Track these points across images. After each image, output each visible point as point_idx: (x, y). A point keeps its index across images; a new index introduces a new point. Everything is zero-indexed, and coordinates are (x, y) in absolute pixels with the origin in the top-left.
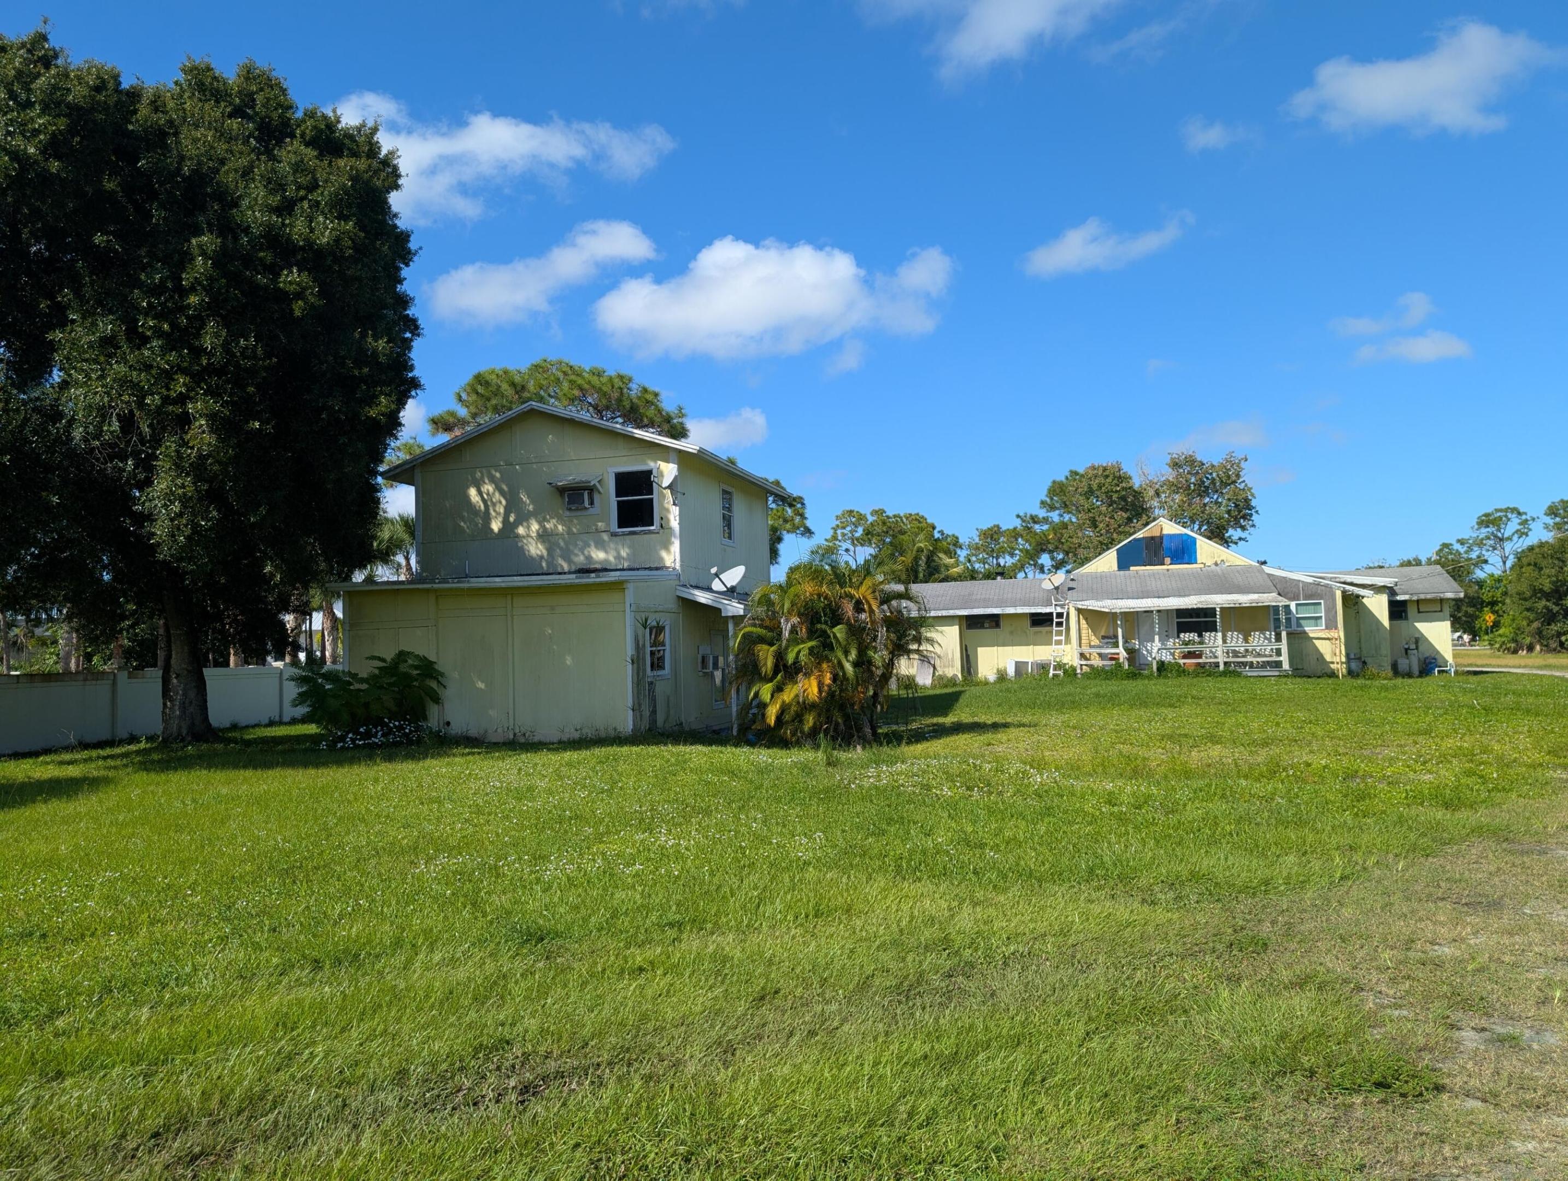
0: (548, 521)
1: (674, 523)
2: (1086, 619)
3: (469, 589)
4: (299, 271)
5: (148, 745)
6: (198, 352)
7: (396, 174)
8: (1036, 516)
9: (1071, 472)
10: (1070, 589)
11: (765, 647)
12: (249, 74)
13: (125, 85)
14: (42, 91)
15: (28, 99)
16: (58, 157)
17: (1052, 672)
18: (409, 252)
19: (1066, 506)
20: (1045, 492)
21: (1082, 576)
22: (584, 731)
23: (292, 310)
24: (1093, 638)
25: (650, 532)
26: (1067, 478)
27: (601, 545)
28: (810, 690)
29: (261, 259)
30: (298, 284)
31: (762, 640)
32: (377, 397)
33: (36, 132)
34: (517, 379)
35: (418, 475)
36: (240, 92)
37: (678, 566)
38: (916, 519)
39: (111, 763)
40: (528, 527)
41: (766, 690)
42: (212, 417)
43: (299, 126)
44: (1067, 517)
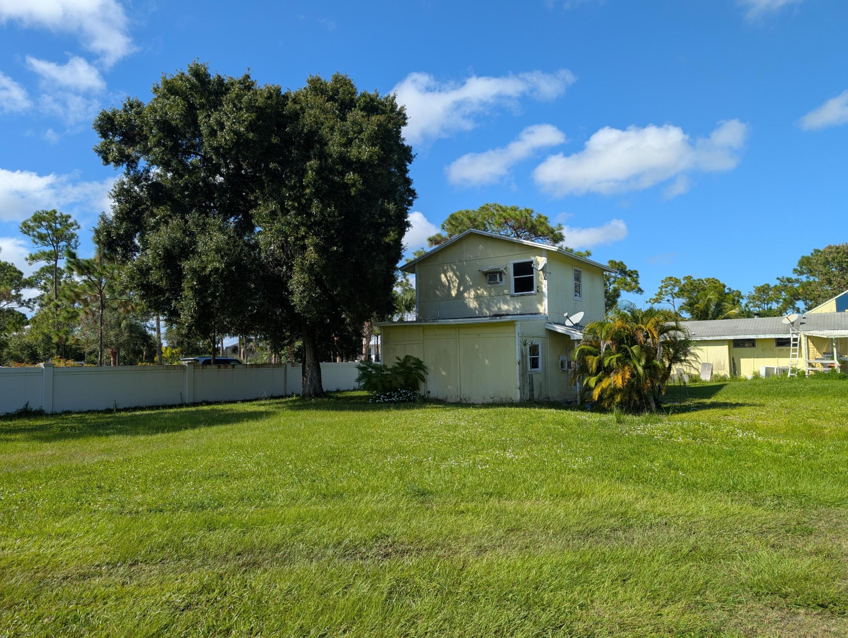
0: (479, 290)
1: (545, 290)
2: (813, 342)
3: (438, 325)
4: (354, 174)
5: (297, 398)
6: (310, 215)
7: (405, 118)
8: (790, 278)
9: (815, 250)
10: (802, 323)
11: (592, 357)
12: (336, 79)
13: (283, 93)
14: (246, 103)
15: (241, 106)
16: (253, 131)
17: (789, 374)
18: (411, 156)
19: (811, 272)
20: (797, 263)
21: (811, 315)
22: (495, 399)
23: (351, 192)
24: (818, 353)
25: (531, 294)
26: (812, 254)
27: (506, 302)
28: (617, 381)
29: (337, 169)
30: (353, 180)
31: (590, 353)
32: (388, 232)
33: (244, 121)
34: (472, 216)
35: (417, 269)
36: (332, 89)
37: (547, 312)
38: (713, 282)
39: (279, 405)
40: (469, 293)
41: (592, 381)
42: (316, 245)
43: (358, 101)
44: (812, 279)
